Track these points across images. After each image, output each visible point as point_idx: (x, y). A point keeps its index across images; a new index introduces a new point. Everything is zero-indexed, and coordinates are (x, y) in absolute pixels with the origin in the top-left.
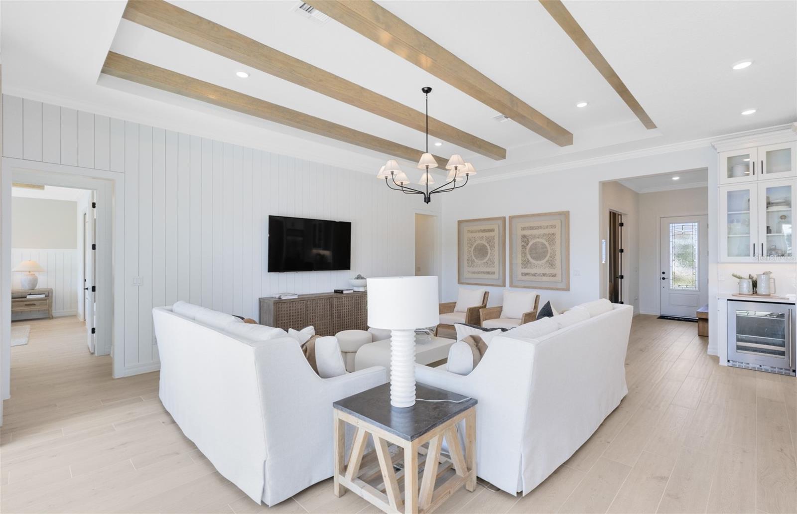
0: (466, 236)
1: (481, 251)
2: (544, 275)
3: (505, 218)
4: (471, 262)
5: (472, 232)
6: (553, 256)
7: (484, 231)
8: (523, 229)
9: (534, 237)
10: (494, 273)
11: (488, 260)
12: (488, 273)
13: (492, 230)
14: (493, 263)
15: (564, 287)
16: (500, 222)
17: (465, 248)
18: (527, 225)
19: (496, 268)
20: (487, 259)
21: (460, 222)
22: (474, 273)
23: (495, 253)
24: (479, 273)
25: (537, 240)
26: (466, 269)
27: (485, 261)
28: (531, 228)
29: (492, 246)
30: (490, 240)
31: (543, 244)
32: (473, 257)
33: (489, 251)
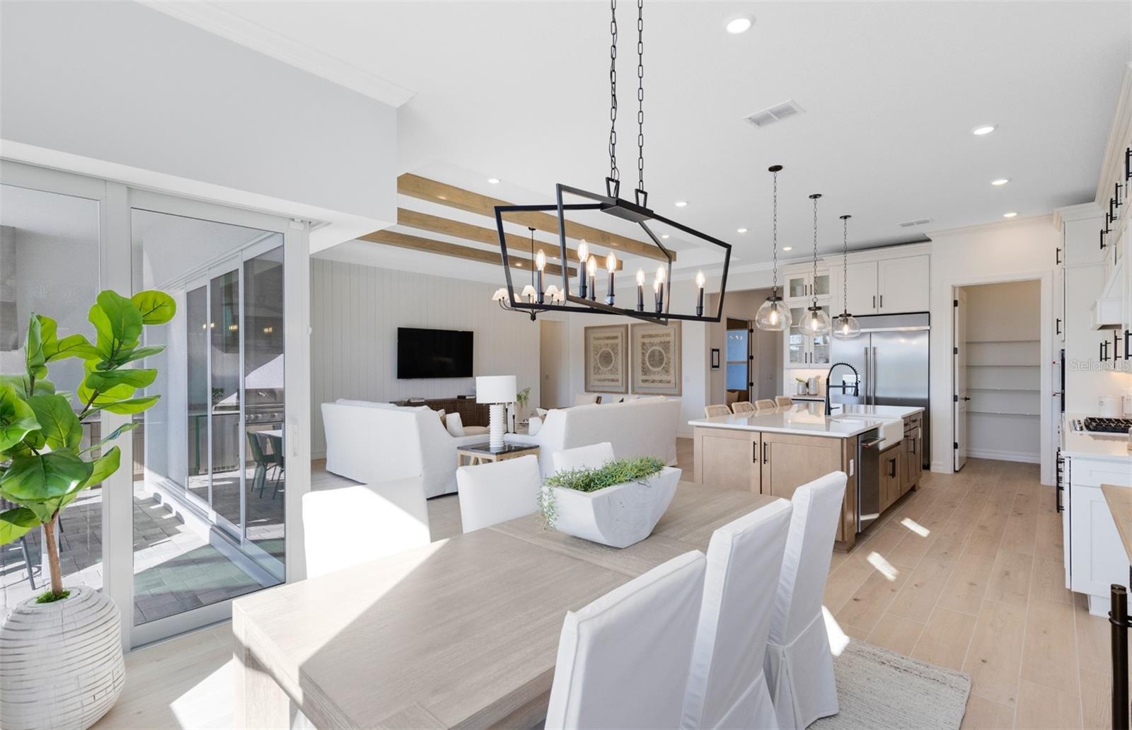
0: (593, 343)
1: (606, 359)
2: (661, 381)
3: (627, 325)
4: (597, 370)
5: (597, 339)
6: (668, 363)
7: (608, 338)
8: (643, 337)
9: (652, 344)
10: (617, 380)
11: (613, 367)
12: (613, 380)
13: (616, 338)
14: (617, 371)
15: (677, 393)
16: (623, 330)
17: (592, 355)
18: (646, 333)
19: (619, 376)
20: (612, 365)
21: (586, 329)
22: (599, 380)
23: (618, 361)
24: (604, 380)
25: (654, 348)
26: (593, 376)
27: (609, 368)
28: (651, 336)
29: (616, 354)
30: (614, 347)
31: (660, 352)
32: (599, 365)
33: (614, 358)
